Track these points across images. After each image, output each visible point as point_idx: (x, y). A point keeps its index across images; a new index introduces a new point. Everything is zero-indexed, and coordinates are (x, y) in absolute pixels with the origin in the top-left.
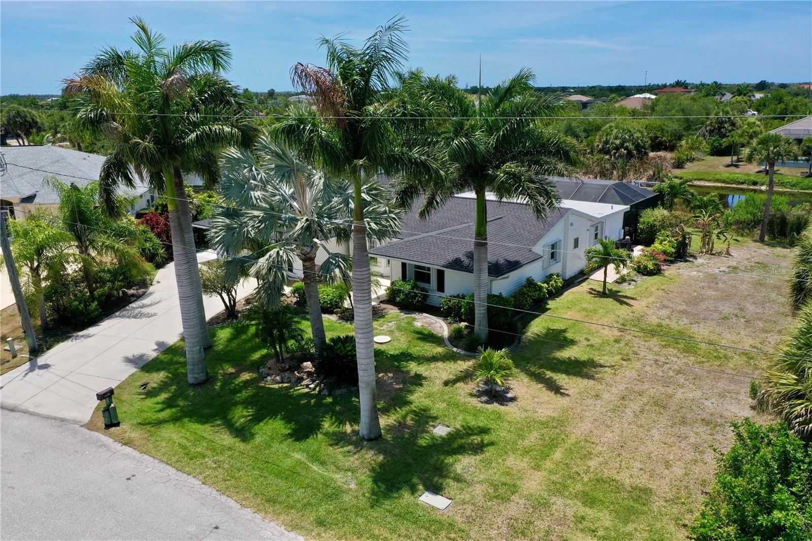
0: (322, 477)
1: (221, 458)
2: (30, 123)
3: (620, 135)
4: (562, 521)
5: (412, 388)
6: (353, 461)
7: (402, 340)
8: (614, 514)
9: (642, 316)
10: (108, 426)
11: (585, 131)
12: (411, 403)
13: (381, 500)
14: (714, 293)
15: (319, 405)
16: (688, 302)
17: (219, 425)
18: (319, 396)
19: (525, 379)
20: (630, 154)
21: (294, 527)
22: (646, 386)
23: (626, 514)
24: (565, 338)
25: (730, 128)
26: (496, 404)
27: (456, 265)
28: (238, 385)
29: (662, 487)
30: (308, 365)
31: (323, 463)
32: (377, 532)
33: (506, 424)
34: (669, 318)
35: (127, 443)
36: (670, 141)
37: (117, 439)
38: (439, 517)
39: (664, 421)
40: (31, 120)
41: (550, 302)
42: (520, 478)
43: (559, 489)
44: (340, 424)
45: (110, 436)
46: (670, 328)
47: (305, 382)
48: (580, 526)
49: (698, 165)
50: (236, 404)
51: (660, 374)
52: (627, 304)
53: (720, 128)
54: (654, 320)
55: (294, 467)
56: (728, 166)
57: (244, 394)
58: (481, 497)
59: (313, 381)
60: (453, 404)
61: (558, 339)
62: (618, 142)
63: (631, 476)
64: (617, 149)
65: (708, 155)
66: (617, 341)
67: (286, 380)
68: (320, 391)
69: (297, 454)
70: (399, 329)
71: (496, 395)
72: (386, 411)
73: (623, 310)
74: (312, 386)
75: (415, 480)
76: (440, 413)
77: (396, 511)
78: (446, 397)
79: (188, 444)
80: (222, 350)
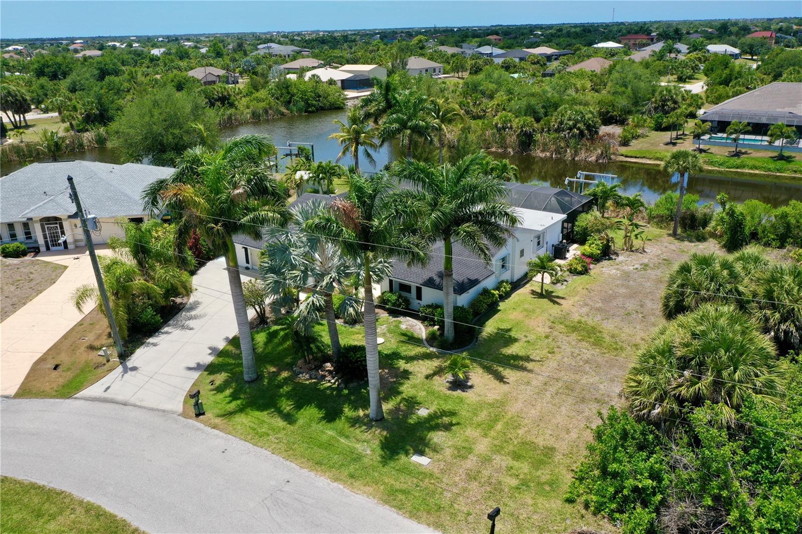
0: (349, 447)
1: (280, 436)
2: (20, 101)
3: (573, 117)
4: (498, 470)
5: (402, 381)
6: (367, 436)
7: (393, 341)
8: (531, 465)
9: (568, 314)
10: (198, 415)
11: (543, 107)
12: (402, 393)
13: (388, 462)
14: (624, 291)
15: (339, 395)
16: (604, 300)
17: (273, 412)
18: (339, 389)
19: (480, 370)
20: (582, 134)
21: (336, 479)
22: (563, 373)
23: (538, 464)
24: (510, 337)
25: (672, 106)
26: (459, 391)
27: (430, 283)
28: (280, 381)
29: (562, 446)
30: (329, 366)
31: (347, 437)
32: (386, 481)
33: (466, 406)
34: (588, 315)
35: (215, 427)
36: (620, 116)
37: (206, 423)
38: (424, 471)
39: (570, 400)
40: (21, 99)
41: (501, 304)
42: (474, 443)
43: (498, 449)
44: (355, 409)
45: (201, 422)
46: (586, 324)
47: (327, 378)
48: (510, 473)
49: (642, 142)
50: (281, 396)
51: (574, 364)
52: (558, 304)
53: (663, 106)
54: (576, 317)
55: (329, 441)
56: (667, 144)
57: (286, 389)
58: (449, 457)
59: (333, 378)
60: (431, 393)
61: (504, 338)
62: (571, 123)
63: (544, 440)
64: (571, 129)
65: (653, 130)
66: (547, 337)
67: (313, 377)
68: (338, 385)
69: (329, 432)
70: (390, 331)
71: (459, 385)
72: (386, 399)
73: (554, 310)
74: (333, 381)
75: (408, 447)
76: (422, 400)
77: (397, 468)
78: (426, 387)
79: (256, 426)
80: (262, 352)
